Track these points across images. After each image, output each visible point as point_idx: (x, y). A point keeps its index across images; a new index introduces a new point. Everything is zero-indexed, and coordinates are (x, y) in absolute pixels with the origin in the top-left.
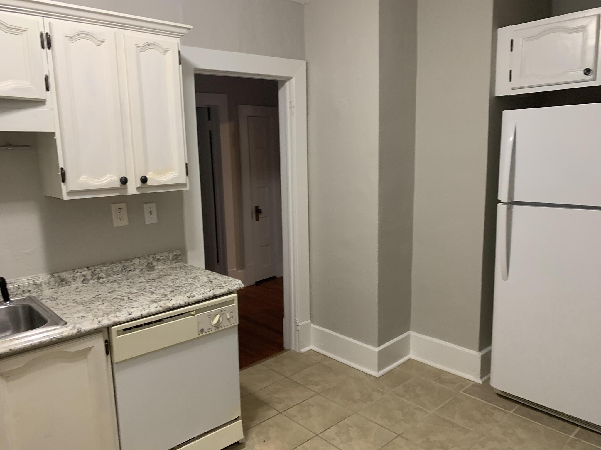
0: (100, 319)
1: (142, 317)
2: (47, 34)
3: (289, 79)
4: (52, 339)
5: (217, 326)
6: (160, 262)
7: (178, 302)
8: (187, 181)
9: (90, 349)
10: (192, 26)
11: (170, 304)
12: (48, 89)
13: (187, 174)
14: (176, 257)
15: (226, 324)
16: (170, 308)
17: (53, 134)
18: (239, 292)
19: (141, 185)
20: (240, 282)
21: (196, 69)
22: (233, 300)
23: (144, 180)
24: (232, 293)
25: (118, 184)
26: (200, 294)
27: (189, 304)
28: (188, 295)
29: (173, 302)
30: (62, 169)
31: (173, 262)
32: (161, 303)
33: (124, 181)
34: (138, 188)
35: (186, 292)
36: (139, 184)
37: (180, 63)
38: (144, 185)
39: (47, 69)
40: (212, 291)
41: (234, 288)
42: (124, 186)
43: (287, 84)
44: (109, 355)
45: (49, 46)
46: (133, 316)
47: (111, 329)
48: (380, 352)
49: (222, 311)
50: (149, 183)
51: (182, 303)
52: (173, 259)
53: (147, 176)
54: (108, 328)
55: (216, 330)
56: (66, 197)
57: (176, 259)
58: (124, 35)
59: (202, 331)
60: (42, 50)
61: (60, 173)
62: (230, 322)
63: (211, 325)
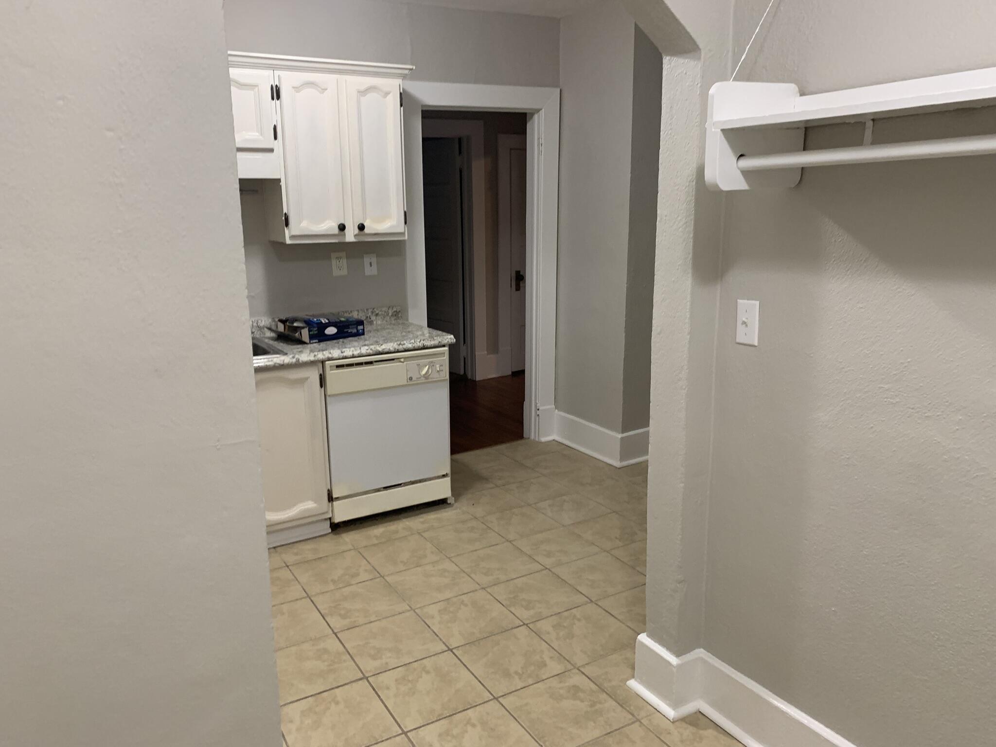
0: (316, 353)
1: (353, 357)
2: (277, 86)
3: (538, 111)
4: (275, 364)
5: (426, 376)
6: (378, 318)
7: (388, 348)
8: (405, 230)
9: (307, 379)
10: (413, 65)
11: (380, 348)
12: (276, 138)
13: (406, 223)
14: (395, 313)
15: (435, 376)
16: (380, 352)
17: (279, 180)
18: (451, 347)
19: (359, 233)
20: (452, 336)
21: (423, 106)
22: (444, 353)
23: (361, 227)
24: (444, 346)
25: (336, 231)
26: (410, 344)
27: (398, 351)
28: (399, 343)
29: (383, 347)
30: (285, 214)
31: (393, 319)
32: (372, 347)
33: (342, 228)
34: (355, 236)
35: (398, 341)
36: (357, 231)
37: (401, 105)
38: (362, 233)
39: (276, 120)
40: (422, 341)
41: (445, 342)
42: (342, 233)
43: (536, 116)
44: (323, 388)
45: (278, 97)
46: (345, 354)
47: (325, 364)
48: (622, 439)
49: (432, 362)
50: (366, 231)
51: (392, 349)
52: (392, 316)
53: (365, 224)
54: (323, 362)
55: (423, 381)
56: (288, 241)
57: (396, 315)
58: (346, 81)
59: (411, 379)
60: (272, 101)
61: (284, 218)
62: (439, 374)
63: (420, 374)
